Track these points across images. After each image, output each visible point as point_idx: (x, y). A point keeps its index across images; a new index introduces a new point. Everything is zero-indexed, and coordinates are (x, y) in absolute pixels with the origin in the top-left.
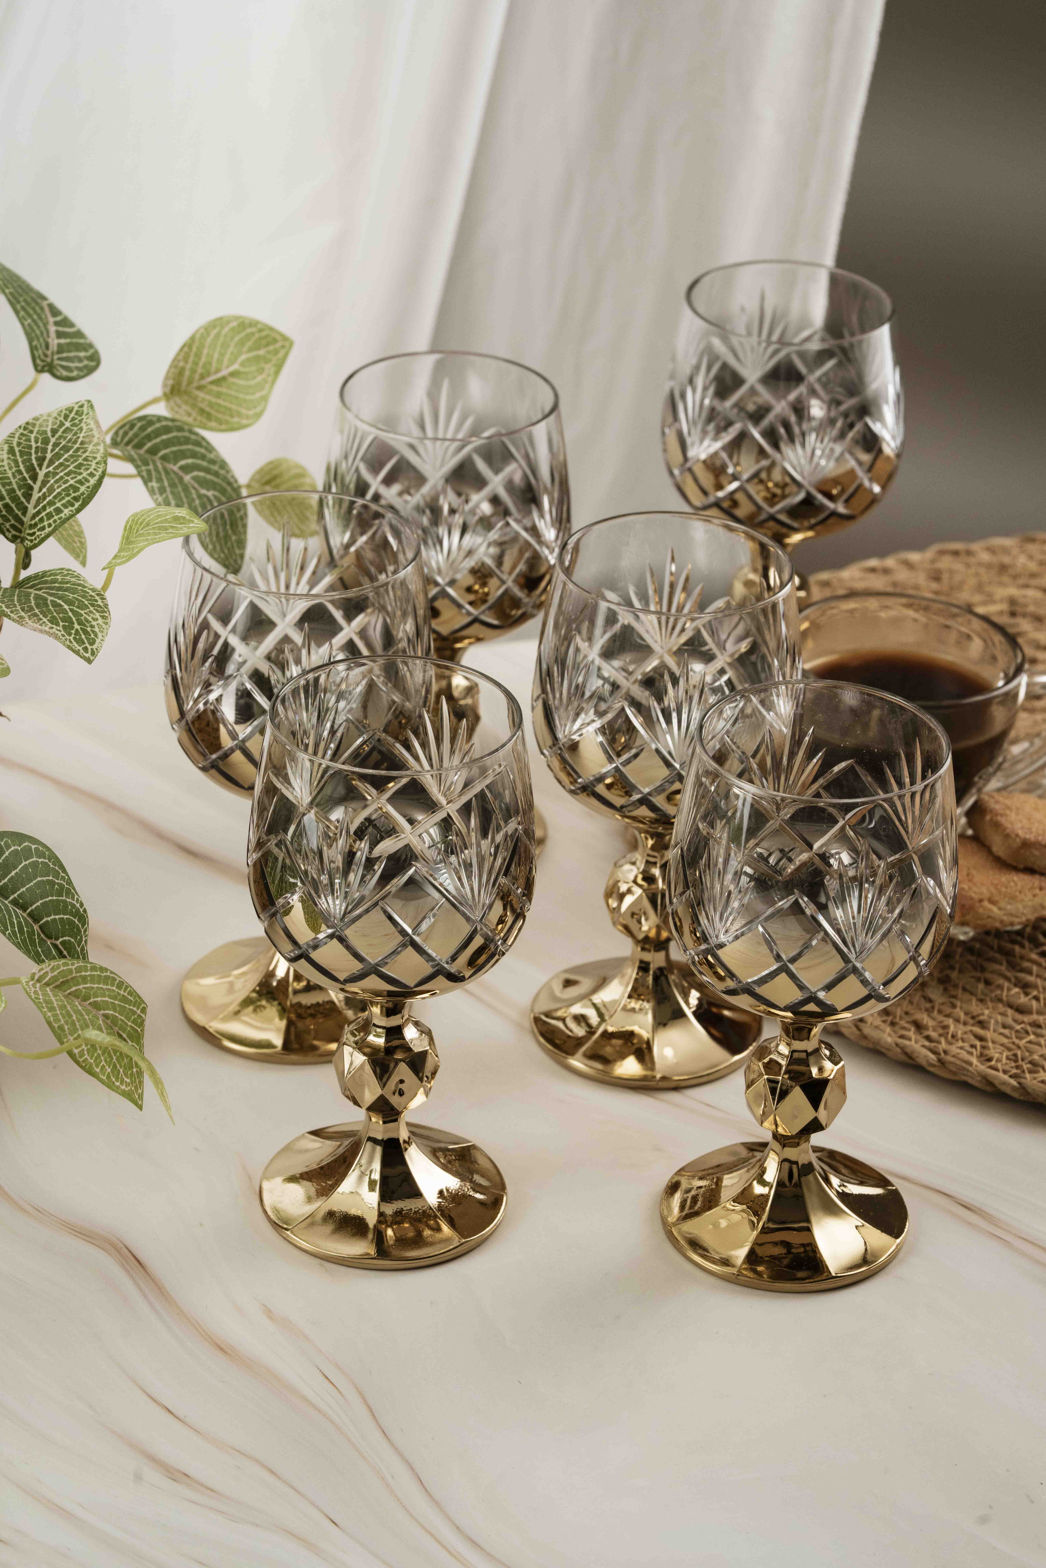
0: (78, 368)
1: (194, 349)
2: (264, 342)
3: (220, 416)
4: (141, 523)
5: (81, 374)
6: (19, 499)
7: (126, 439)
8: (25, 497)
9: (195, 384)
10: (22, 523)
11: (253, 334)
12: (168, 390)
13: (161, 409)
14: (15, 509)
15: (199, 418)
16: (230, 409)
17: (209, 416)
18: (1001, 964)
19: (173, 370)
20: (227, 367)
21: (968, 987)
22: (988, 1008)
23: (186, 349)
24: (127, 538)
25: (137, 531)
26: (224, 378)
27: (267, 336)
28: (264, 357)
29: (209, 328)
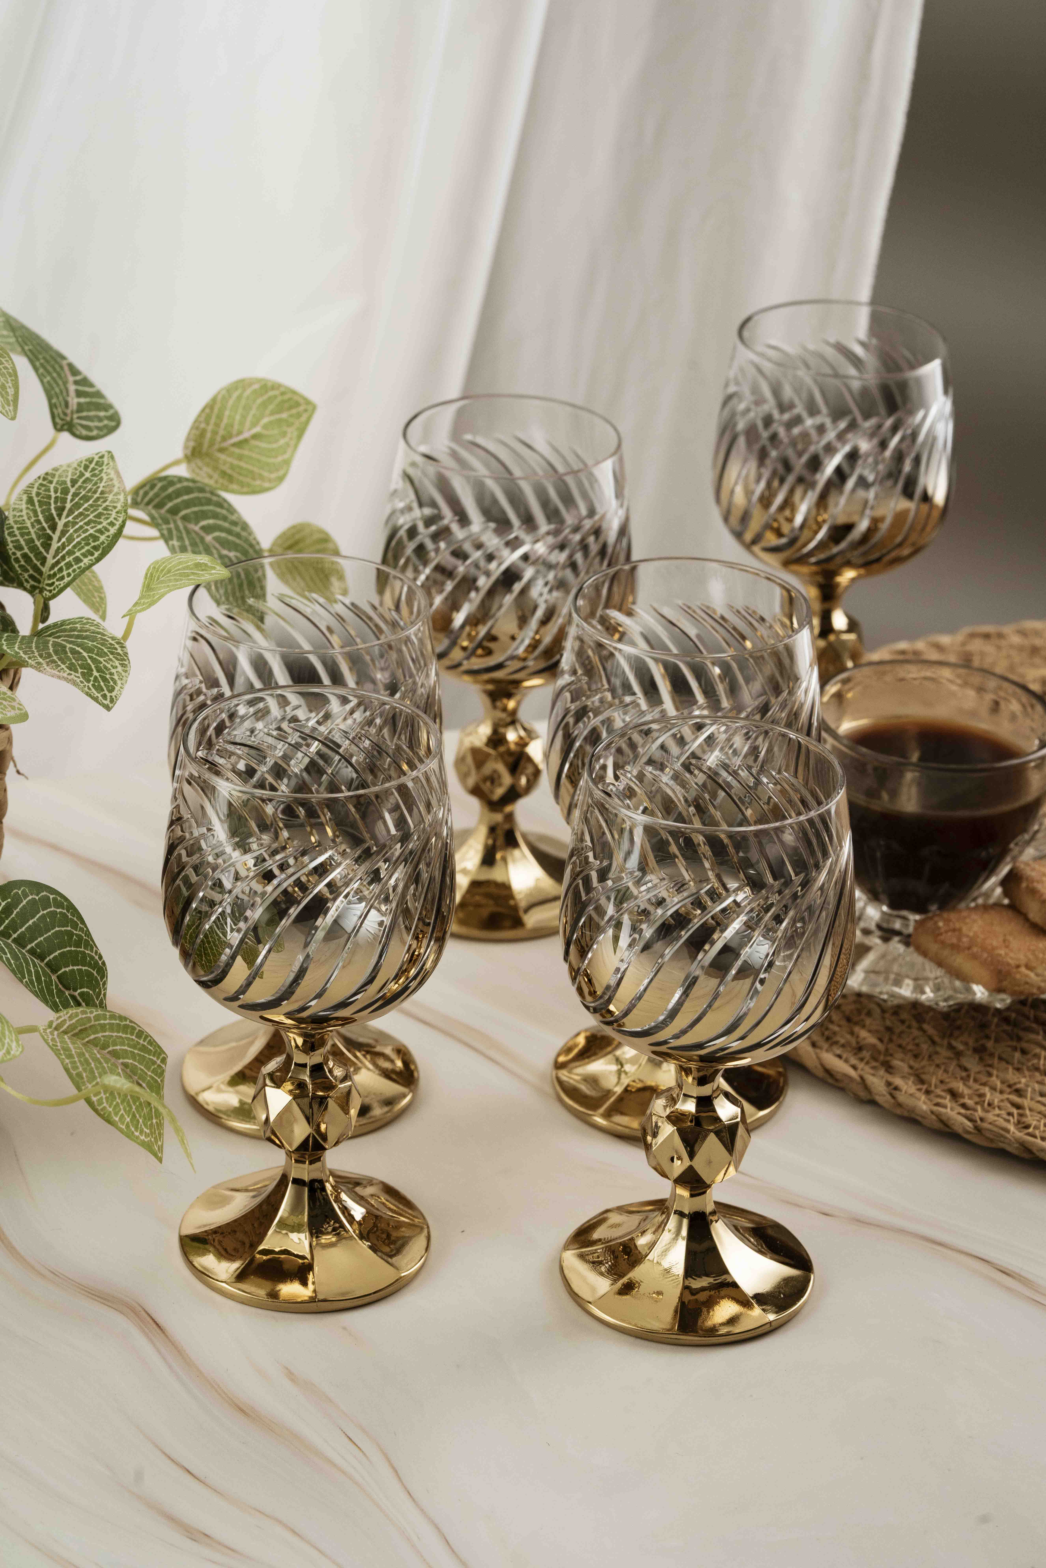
0: (98, 428)
1: (216, 411)
2: (287, 405)
3: (241, 478)
4: (162, 571)
5: (101, 433)
6: (38, 548)
7: (147, 499)
8: (44, 548)
9: (216, 446)
10: (41, 573)
11: (275, 397)
12: (189, 452)
13: (182, 471)
14: (34, 559)
15: (221, 481)
16: (252, 472)
17: (231, 479)
18: (1038, 1034)
19: (194, 432)
20: (250, 429)
21: (1004, 1056)
22: (1025, 1077)
23: (207, 410)
24: (148, 586)
25: (158, 579)
26: (246, 441)
27: (290, 399)
28: (286, 421)
29: (230, 390)
